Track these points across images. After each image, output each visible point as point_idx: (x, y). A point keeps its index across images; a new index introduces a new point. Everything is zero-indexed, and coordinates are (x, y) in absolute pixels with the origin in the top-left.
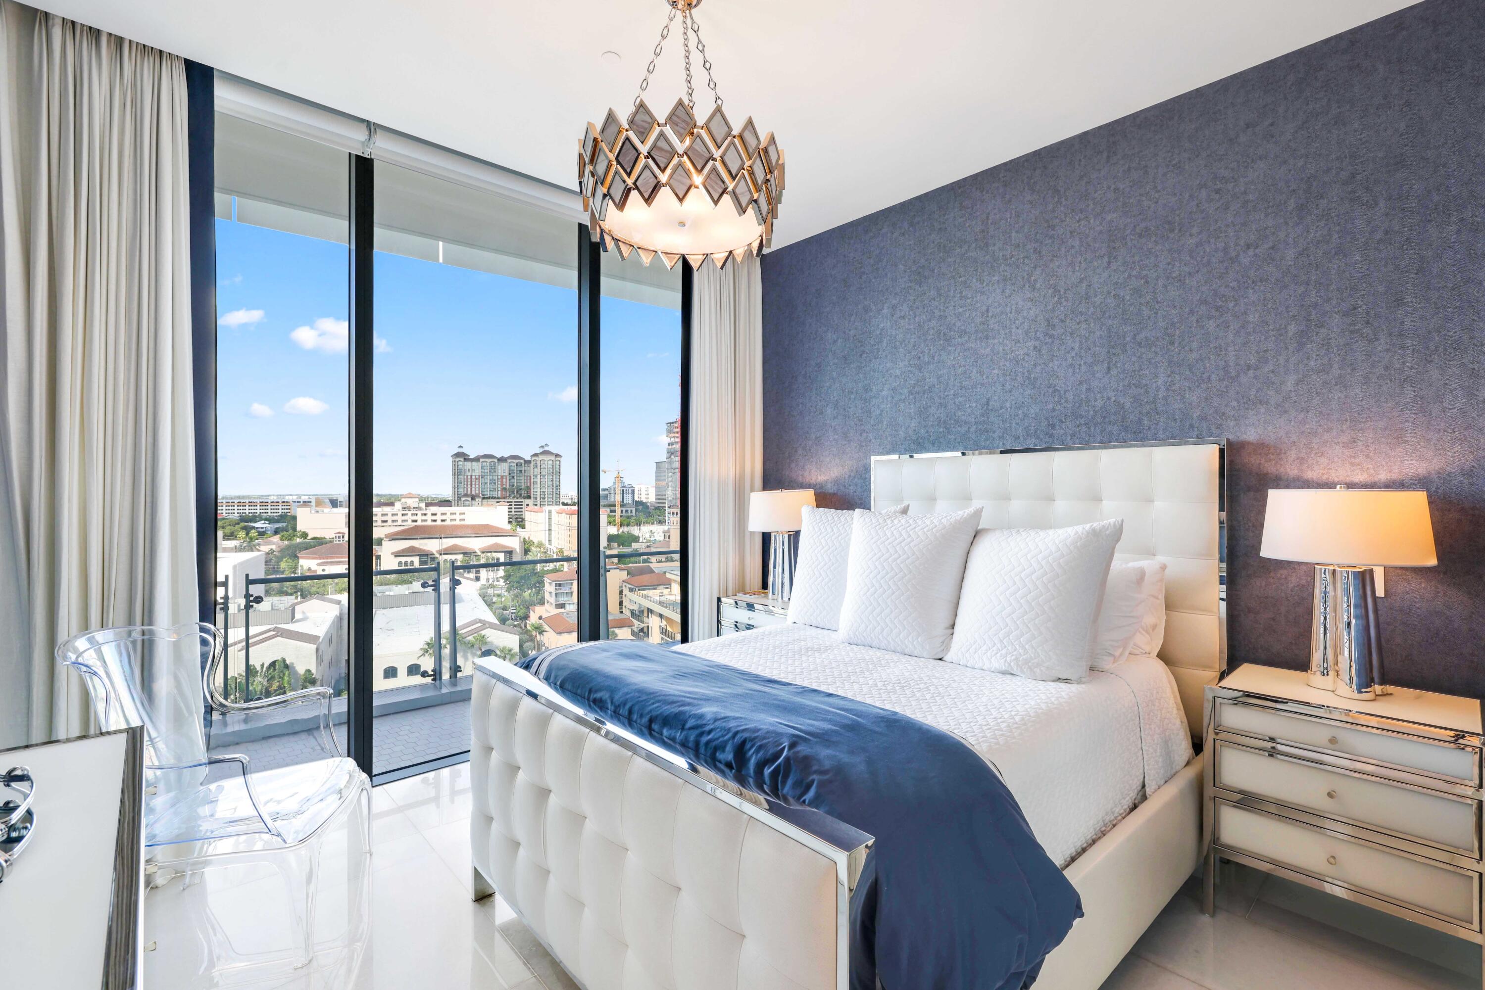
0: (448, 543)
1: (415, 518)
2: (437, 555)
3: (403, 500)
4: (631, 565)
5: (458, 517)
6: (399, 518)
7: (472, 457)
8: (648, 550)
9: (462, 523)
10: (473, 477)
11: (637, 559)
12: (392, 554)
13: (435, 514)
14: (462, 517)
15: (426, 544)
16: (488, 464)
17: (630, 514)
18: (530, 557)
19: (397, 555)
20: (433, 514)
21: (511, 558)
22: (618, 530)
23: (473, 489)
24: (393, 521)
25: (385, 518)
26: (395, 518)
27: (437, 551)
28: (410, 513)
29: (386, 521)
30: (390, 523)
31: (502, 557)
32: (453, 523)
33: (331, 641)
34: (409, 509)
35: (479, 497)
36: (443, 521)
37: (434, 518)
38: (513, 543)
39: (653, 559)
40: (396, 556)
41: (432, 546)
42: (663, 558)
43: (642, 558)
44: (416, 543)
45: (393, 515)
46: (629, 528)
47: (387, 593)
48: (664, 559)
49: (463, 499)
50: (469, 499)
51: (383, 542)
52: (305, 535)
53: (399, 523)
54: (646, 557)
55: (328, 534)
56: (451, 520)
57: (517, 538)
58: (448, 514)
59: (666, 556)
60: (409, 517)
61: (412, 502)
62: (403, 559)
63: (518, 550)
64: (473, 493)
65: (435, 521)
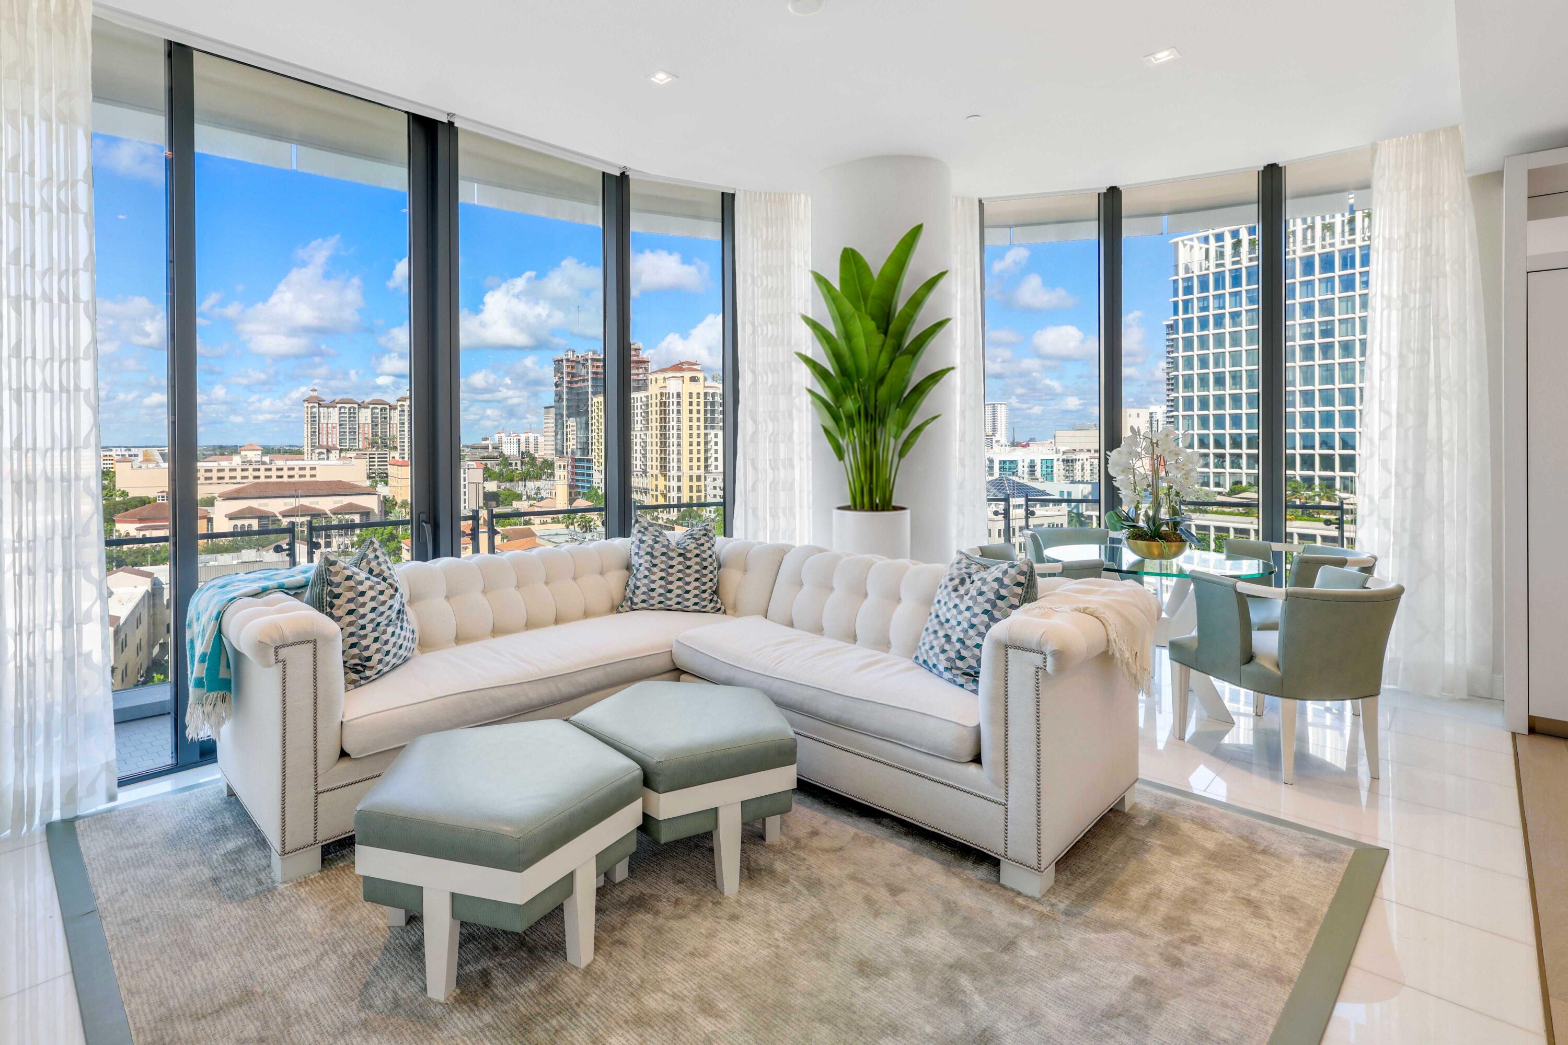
0: (291, 503)
1: (257, 474)
2: (280, 517)
3: (243, 453)
4: (509, 527)
5: (308, 472)
6: (239, 474)
7: (327, 402)
8: (531, 510)
9: (313, 479)
10: (330, 425)
11: (515, 520)
12: (226, 516)
13: (281, 469)
14: (313, 472)
15: (267, 505)
16: (347, 410)
17: (514, 467)
18: (392, 517)
19: (231, 517)
20: (278, 469)
21: (368, 519)
22: (499, 487)
23: (330, 440)
24: (231, 478)
25: (221, 474)
26: (233, 474)
27: (280, 513)
28: (251, 468)
29: (222, 478)
30: (227, 480)
31: (357, 519)
32: (303, 479)
33: (139, 621)
34: (250, 463)
35: (336, 449)
36: (290, 477)
37: (280, 473)
38: (371, 503)
39: (536, 520)
40: (230, 519)
41: (275, 506)
42: (548, 518)
43: (522, 519)
44: (255, 504)
45: (231, 470)
46: (512, 484)
47: (212, 563)
48: (549, 521)
49: (317, 451)
50: (325, 451)
51: (216, 503)
52: (124, 494)
53: (239, 480)
54: (527, 518)
55: (152, 493)
56: (300, 476)
57: (376, 497)
58: (297, 469)
59: (552, 516)
60: (250, 473)
61: (254, 455)
62: (239, 523)
63: (376, 511)
64: (330, 443)
65: (281, 477)
